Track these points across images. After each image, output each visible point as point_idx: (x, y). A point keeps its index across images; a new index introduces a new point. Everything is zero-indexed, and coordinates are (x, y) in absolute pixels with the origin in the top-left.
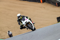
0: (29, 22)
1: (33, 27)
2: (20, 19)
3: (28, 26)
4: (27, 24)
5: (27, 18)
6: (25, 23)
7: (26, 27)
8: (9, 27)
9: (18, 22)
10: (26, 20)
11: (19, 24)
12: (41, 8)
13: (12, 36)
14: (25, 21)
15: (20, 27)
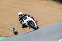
0: (31, 21)
1: (35, 26)
2: (22, 18)
3: (30, 25)
4: (29, 23)
5: (29, 16)
6: (27, 21)
7: (28, 25)
8: (14, 25)
9: (20, 21)
10: (28, 18)
11: (21, 23)
12: (46, 5)
13: (17, 34)
14: (27, 20)
15: (22, 26)
